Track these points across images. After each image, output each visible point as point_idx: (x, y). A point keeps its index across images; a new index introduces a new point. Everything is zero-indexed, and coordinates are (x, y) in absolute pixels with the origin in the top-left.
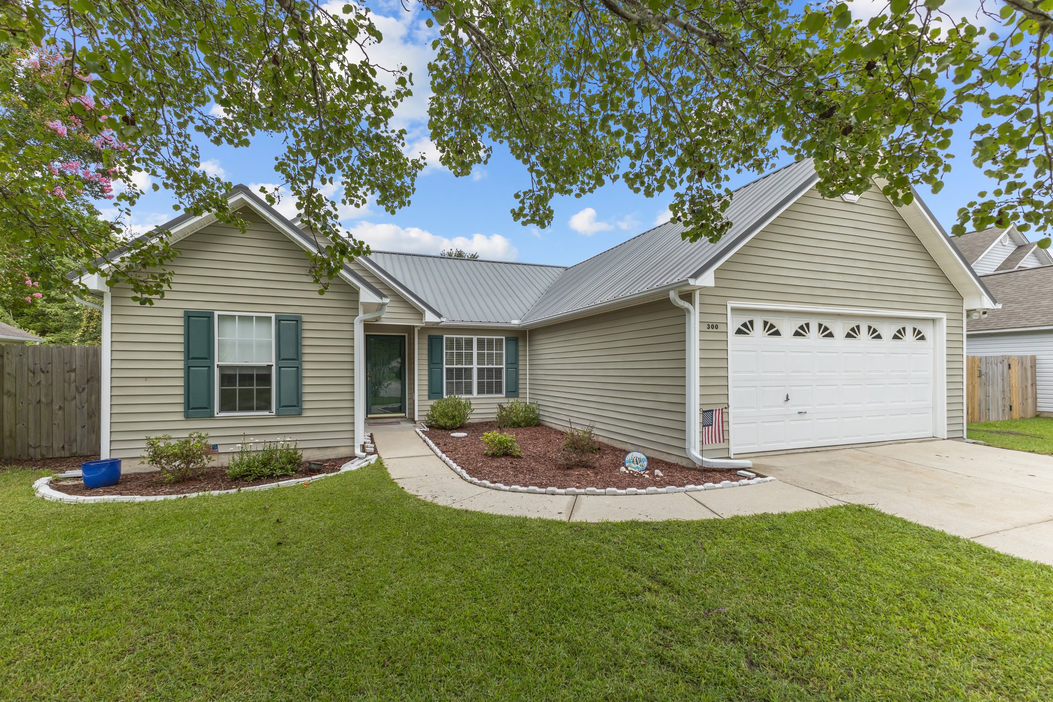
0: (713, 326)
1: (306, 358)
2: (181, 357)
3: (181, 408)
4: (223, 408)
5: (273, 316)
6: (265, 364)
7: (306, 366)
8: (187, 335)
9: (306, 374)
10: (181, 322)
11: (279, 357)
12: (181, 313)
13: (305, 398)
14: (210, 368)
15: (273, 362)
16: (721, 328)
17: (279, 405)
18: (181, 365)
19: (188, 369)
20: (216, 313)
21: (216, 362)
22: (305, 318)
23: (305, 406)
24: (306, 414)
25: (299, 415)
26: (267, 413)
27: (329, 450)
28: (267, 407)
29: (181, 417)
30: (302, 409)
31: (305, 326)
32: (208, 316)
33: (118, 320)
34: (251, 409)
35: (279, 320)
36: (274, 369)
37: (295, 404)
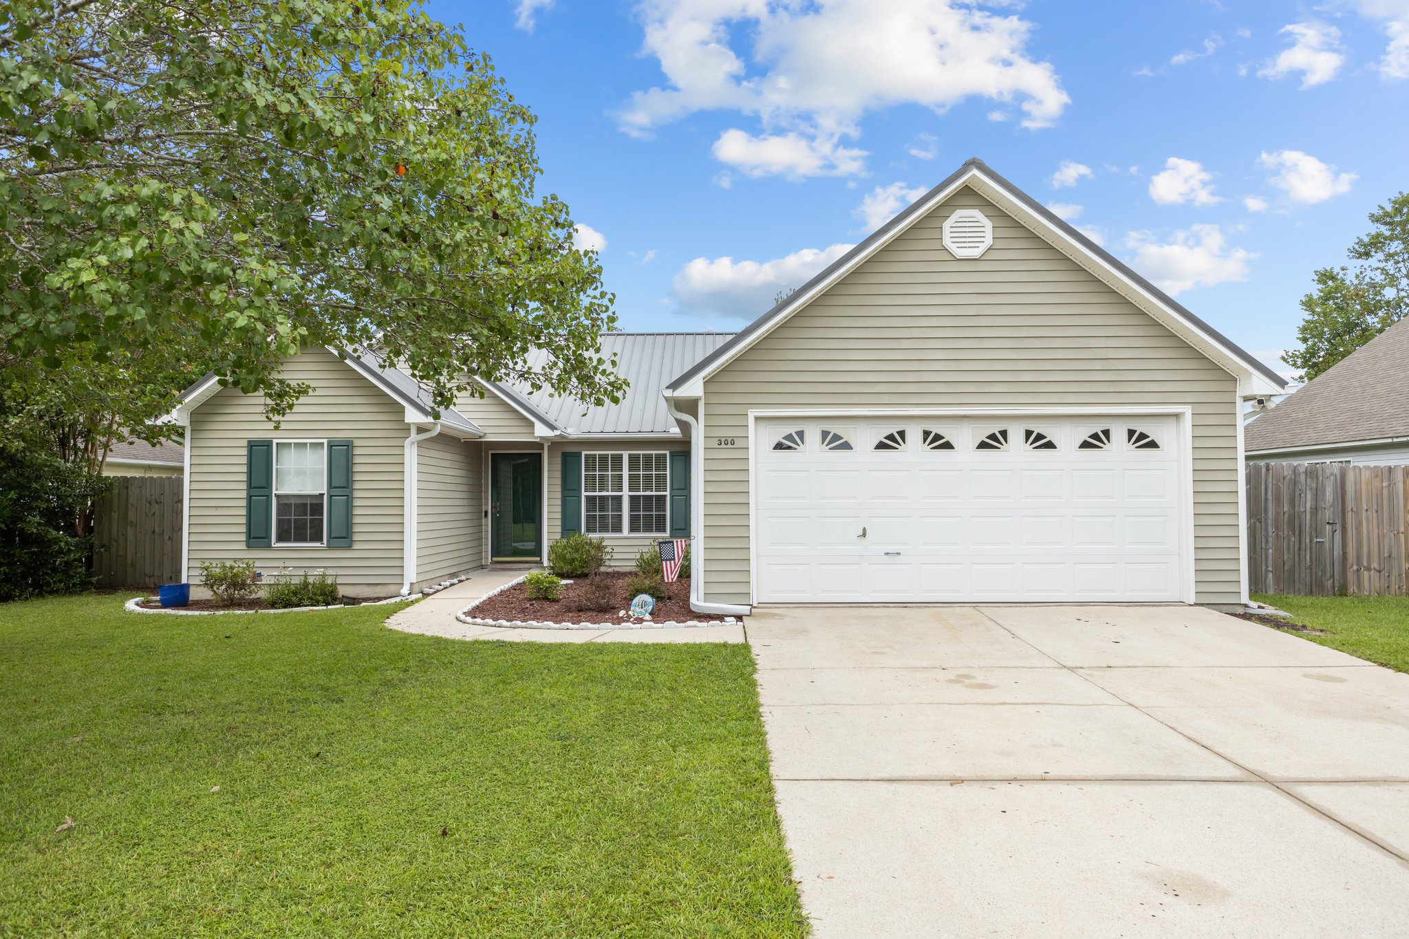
0: (728, 442)
1: (356, 486)
2: (244, 486)
3: (243, 538)
4: (280, 539)
5: (325, 441)
6: (317, 492)
7: (357, 494)
8: (250, 464)
9: (357, 503)
10: (245, 452)
11: (330, 486)
12: (245, 443)
13: (356, 529)
14: (269, 497)
15: (325, 491)
16: (738, 443)
17: (330, 537)
18: (244, 494)
19: (249, 498)
20: (275, 441)
21: (274, 492)
22: (356, 443)
23: (356, 537)
24: (356, 546)
25: (349, 547)
26: (318, 544)
27: (379, 587)
28: (320, 539)
29: (243, 546)
30: (352, 541)
31: (357, 451)
32: (267, 444)
33: (196, 452)
34: (305, 540)
35: (330, 446)
36: (325, 497)
37: (345, 535)
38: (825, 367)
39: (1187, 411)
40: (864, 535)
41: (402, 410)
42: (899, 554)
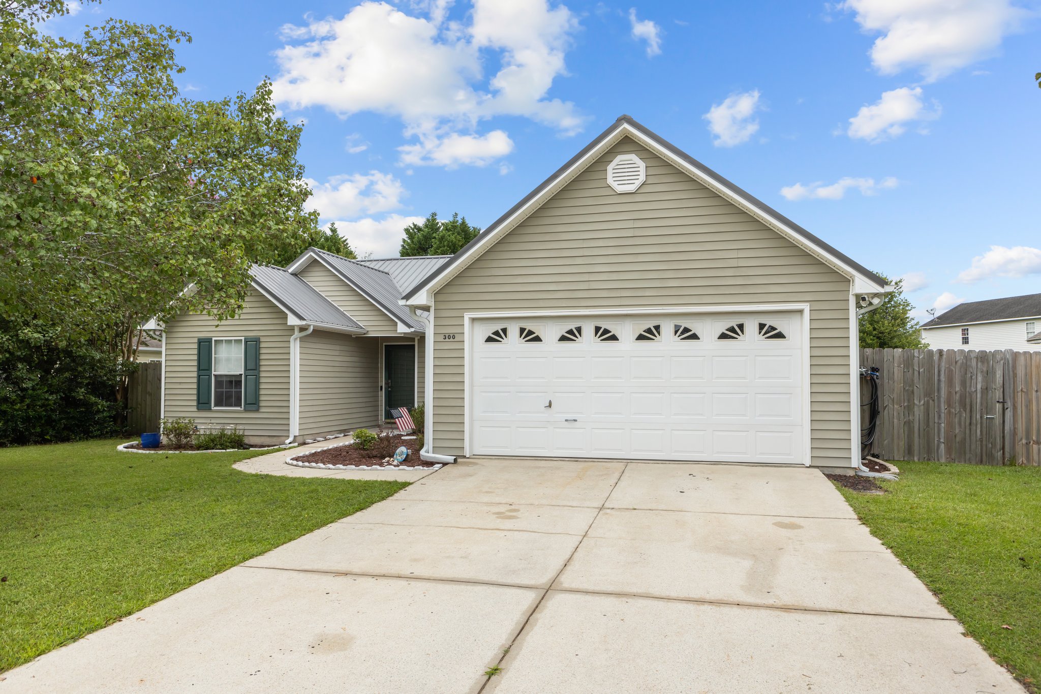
0: (450, 337)
1: (262, 369)
2: (195, 369)
3: (195, 403)
4: (216, 405)
5: (243, 338)
6: (238, 373)
7: (262, 374)
8: (199, 354)
9: (262, 380)
10: (196, 346)
11: (246, 369)
12: (196, 340)
13: (262, 398)
14: (210, 376)
15: (243, 372)
16: (458, 338)
17: (246, 403)
18: (195, 374)
19: (199, 376)
20: (214, 339)
21: (213, 373)
22: (262, 339)
23: (262, 404)
24: (262, 410)
25: (257, 410)
26: (239, 408)
27: (275, 438)
28: (240, 405)
29: (195, 409)
30: (259, 407)
31: (262, 345)
32: (209, 341)
33: (169, 347)
34: (231, 405)
35: (246, 342)
36: (243, 376)
37: (254, 402)
38: (520, 280)
39: (806, 307)
40: (550, 406)
41: (285, 317)
42: (575, 420)
